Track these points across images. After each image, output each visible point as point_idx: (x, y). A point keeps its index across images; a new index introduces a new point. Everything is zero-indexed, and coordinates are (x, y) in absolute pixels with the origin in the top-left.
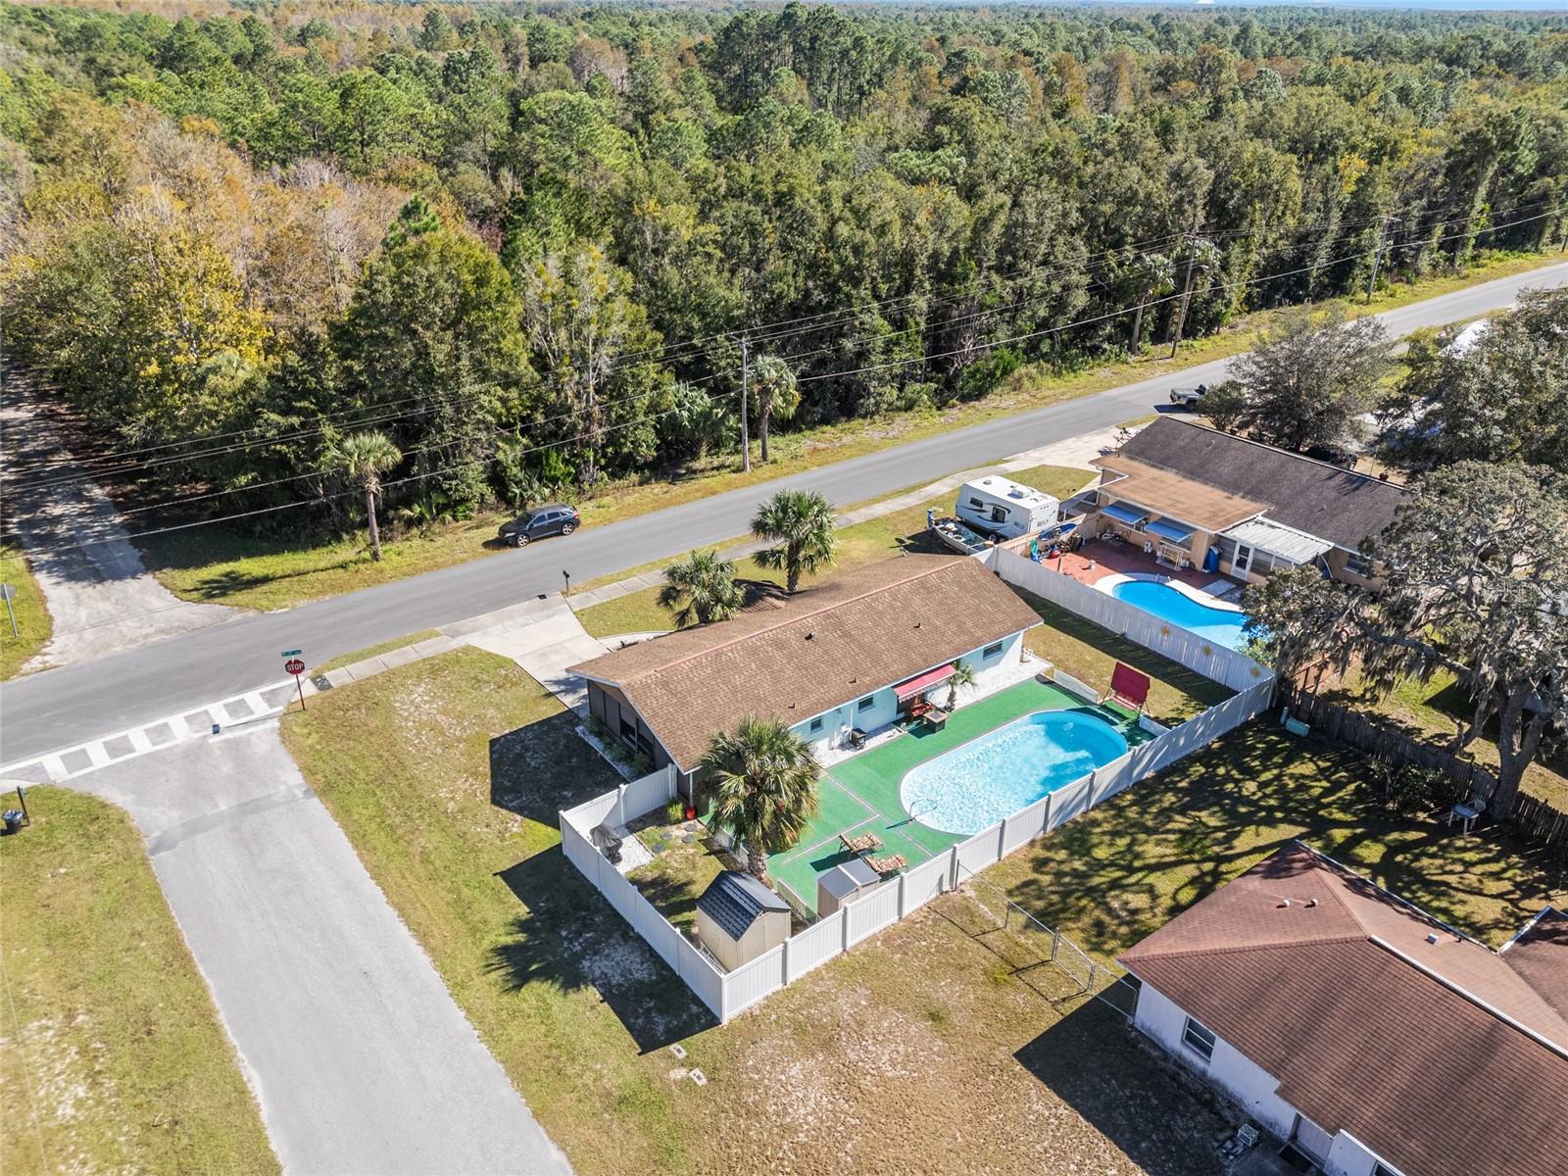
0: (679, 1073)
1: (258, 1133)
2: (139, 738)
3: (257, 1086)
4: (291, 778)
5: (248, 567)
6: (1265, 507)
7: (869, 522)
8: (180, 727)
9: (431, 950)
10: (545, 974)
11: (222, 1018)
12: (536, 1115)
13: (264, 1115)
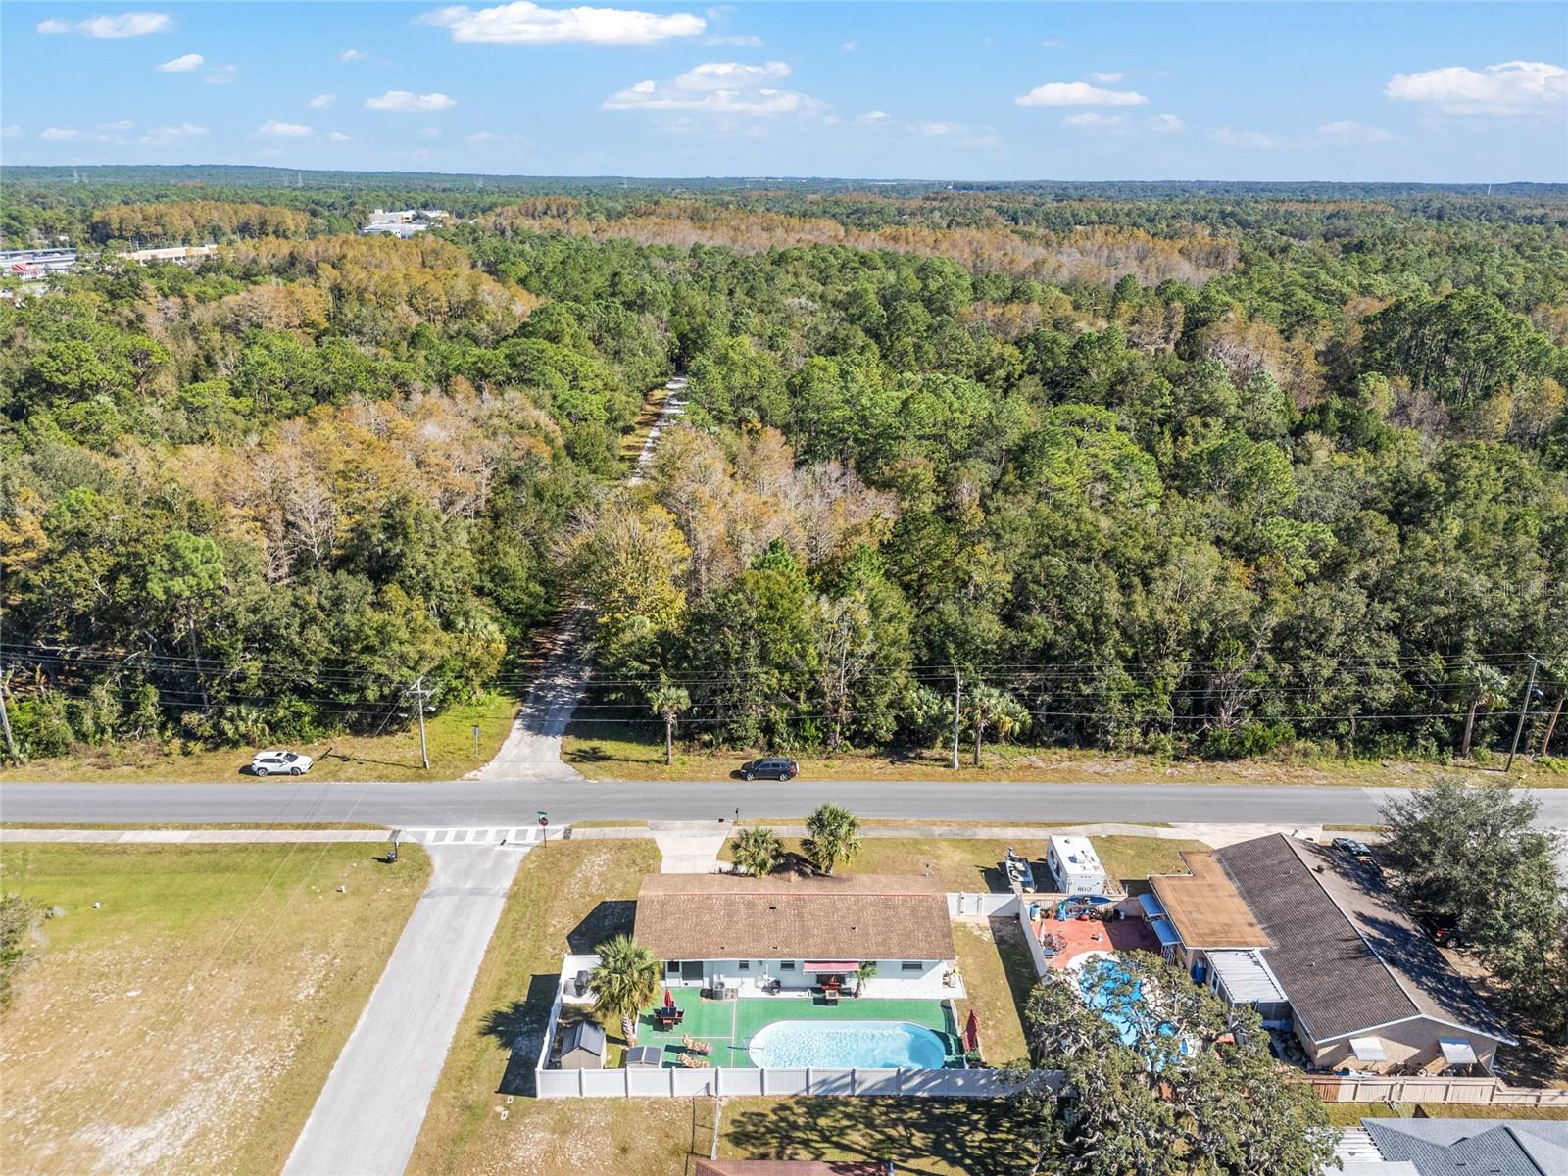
0: (499, 1109)
1: (345, 1040)
2: (471, 832)
3: (360, 1023)
4: (506, 883)
5: (608, 747)
6: (1272, 944)
7: (988, 841)
8: (492, 832)
9: (472, 998)
10: (500, 1034)
11: (377, 987)
12: (433, 1093)
13: (353, 1036)
